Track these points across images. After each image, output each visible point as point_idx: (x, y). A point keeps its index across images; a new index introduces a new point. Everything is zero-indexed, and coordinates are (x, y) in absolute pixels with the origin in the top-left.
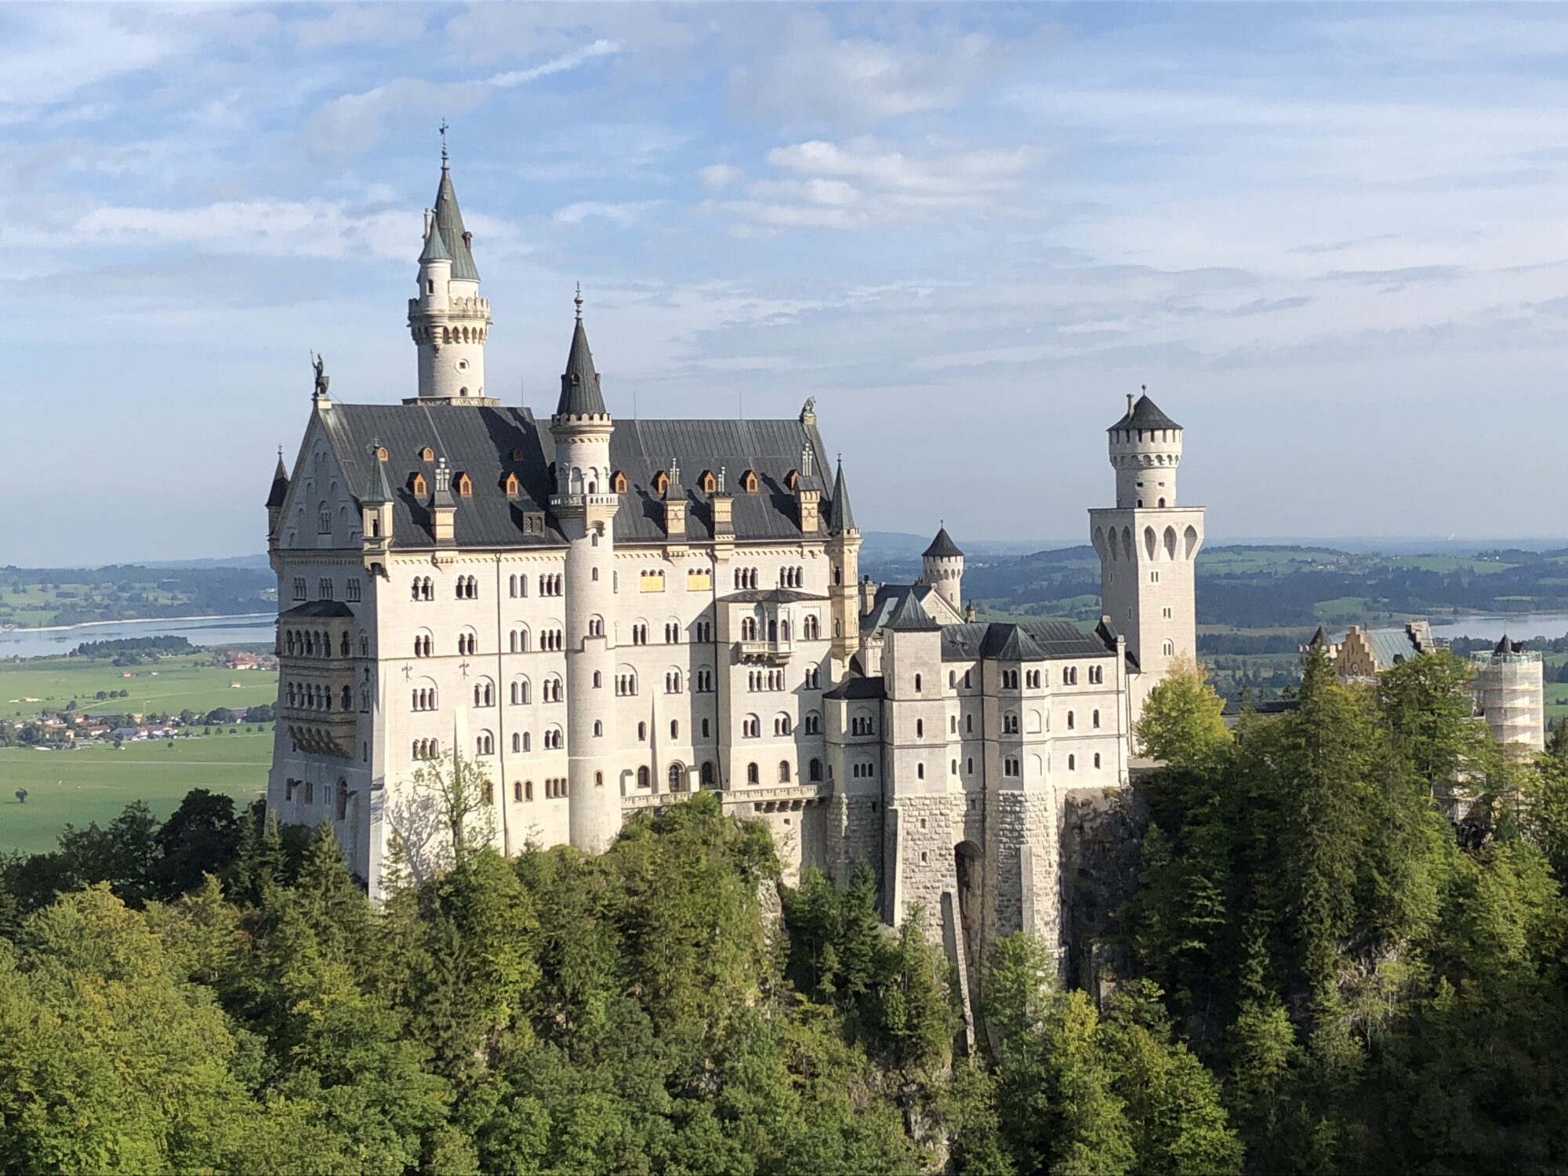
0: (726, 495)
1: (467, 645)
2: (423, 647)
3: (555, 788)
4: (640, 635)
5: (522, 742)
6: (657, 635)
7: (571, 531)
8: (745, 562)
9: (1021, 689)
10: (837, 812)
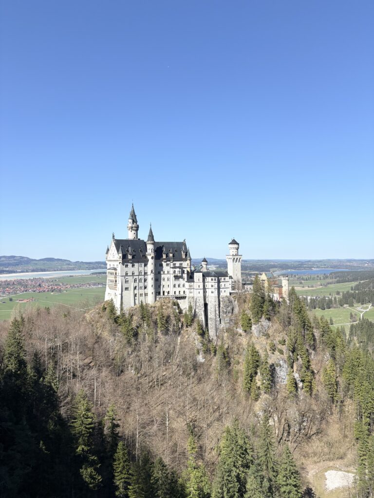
0: (172, 253)
1: (133, 274)
2: (126, 274)
3: (146, 295)
4: (159, 273)
5: (141, 288)
6: (161, 273)
7: (149, 257)
8: (174, 262)
9: (214, 281)
10: (187, 298)
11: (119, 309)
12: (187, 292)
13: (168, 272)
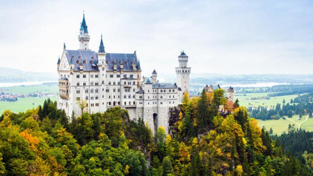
0: (123, 64)
1: (84, 84)
2: (78, 84)
3: (97, 105)
4: (110, 84)
5: (92, 98)
6: (112, 84)
7: (100, 68)
8: (125, 73)
9: (163, 92)
10: (137, 109)
11: (71, 119)
12: (138, 102)
13: (119, 83)
